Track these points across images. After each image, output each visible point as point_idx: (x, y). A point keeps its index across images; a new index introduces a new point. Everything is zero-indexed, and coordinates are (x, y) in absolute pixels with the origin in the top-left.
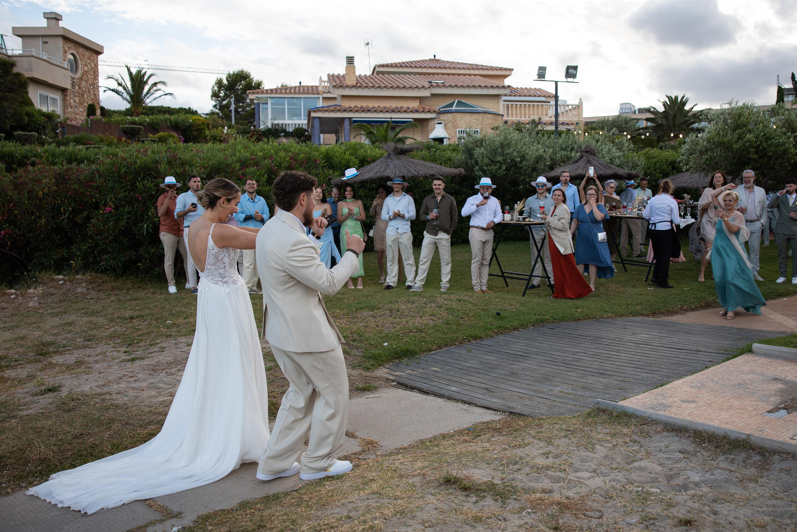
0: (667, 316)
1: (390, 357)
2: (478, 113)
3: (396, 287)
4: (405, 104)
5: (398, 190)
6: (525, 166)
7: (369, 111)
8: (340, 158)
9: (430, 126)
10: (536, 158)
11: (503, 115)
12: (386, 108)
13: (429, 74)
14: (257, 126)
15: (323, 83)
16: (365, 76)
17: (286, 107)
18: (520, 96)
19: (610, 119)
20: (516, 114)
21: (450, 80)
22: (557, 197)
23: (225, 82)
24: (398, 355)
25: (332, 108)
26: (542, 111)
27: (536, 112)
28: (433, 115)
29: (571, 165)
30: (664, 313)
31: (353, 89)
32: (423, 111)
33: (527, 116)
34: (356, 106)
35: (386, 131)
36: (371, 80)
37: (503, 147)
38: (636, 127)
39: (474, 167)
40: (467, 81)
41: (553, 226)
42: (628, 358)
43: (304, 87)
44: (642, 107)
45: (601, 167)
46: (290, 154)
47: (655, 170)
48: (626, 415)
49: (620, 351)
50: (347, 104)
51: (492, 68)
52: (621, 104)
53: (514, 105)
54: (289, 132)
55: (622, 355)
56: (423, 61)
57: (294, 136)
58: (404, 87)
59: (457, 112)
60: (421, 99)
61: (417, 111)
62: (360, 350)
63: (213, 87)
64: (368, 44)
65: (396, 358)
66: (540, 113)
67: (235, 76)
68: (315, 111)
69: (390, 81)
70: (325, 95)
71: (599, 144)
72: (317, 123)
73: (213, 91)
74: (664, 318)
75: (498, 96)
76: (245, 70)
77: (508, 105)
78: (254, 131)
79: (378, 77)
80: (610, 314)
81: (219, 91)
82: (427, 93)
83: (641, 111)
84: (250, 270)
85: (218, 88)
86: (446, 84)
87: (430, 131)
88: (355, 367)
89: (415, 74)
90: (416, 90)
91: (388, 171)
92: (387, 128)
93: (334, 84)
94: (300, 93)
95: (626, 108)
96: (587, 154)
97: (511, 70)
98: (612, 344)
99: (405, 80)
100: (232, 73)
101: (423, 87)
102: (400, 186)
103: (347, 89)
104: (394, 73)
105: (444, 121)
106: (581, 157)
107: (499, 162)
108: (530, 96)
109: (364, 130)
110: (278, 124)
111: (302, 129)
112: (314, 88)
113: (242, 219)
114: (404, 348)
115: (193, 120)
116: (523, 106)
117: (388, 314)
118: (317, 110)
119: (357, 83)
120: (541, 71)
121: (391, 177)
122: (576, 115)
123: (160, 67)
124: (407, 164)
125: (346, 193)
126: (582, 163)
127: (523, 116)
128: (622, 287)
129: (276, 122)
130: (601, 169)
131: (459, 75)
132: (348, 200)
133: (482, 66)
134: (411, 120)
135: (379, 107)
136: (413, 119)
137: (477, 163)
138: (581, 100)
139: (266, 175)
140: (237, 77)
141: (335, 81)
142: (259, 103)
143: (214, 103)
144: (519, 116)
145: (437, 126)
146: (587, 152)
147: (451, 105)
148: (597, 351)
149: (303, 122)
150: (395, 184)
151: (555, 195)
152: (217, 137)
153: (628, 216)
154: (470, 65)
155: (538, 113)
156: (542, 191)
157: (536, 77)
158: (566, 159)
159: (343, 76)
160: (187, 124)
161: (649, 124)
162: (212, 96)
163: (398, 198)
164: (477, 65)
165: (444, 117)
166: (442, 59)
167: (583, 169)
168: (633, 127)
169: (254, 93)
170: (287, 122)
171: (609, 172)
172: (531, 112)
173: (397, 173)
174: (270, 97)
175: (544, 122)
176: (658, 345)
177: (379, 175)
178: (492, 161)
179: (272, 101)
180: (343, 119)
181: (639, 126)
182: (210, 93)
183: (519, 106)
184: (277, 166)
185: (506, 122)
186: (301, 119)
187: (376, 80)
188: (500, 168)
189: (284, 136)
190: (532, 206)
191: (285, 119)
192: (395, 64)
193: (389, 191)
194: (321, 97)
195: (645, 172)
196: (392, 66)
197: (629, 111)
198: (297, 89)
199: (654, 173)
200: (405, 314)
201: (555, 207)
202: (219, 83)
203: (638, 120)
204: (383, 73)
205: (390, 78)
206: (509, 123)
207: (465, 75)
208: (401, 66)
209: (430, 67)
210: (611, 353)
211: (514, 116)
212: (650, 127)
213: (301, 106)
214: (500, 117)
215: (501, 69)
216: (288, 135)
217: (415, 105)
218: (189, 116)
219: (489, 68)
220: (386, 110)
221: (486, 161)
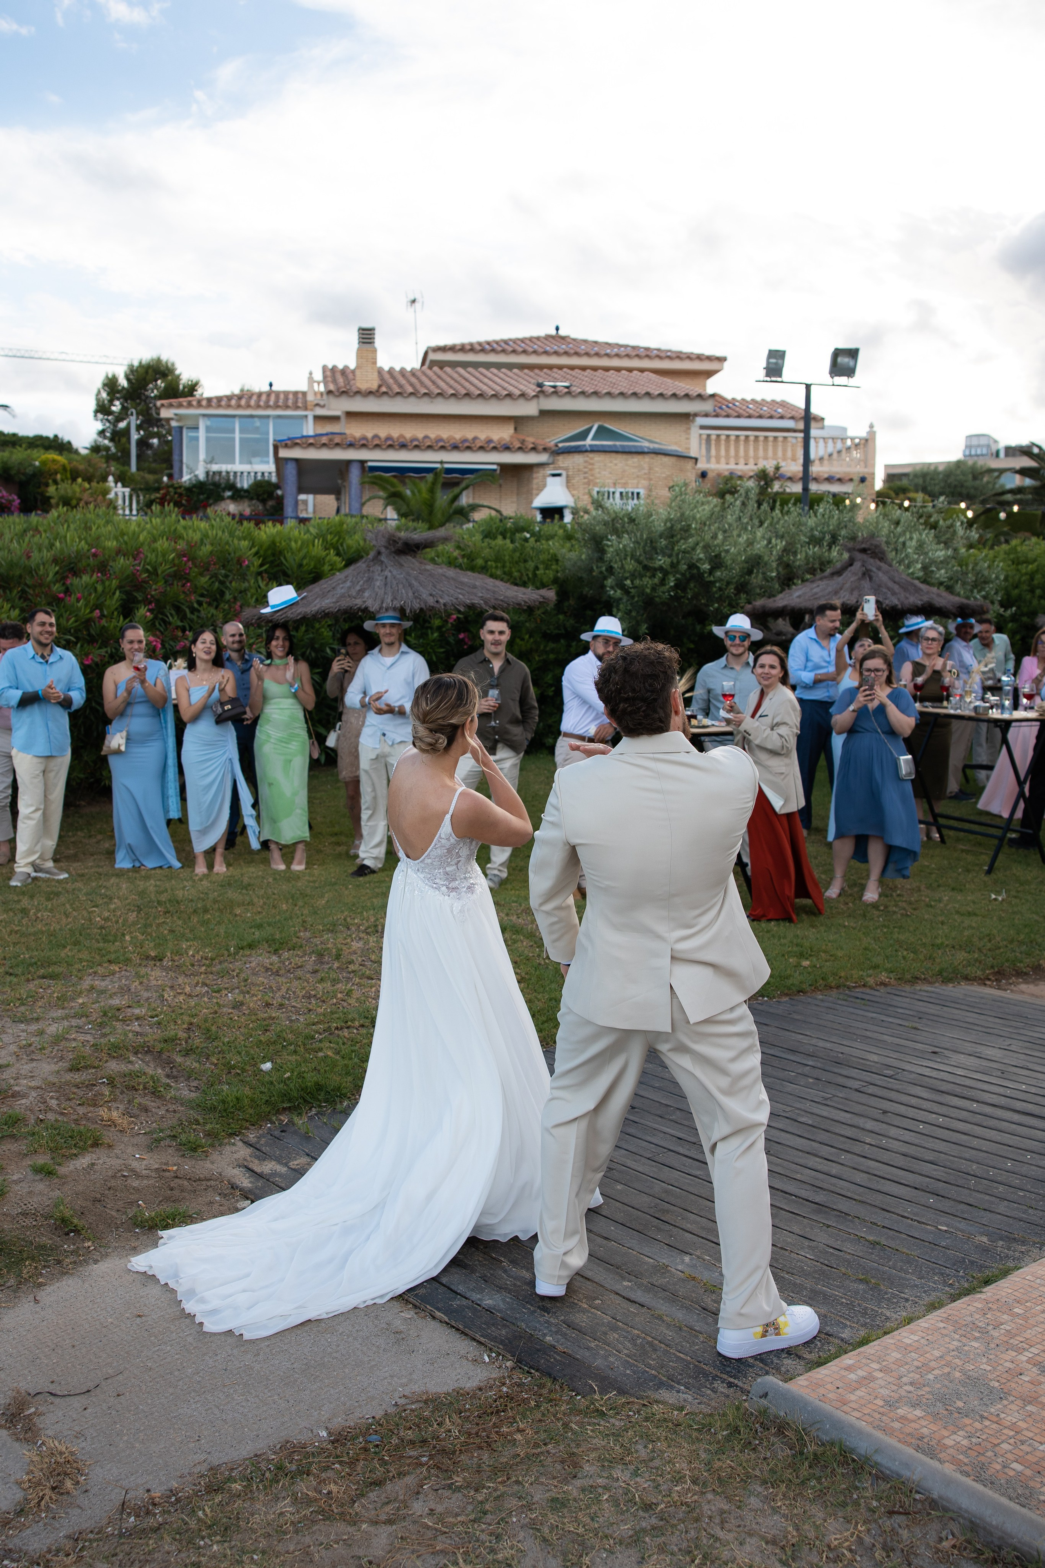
0: (1034, 982)
1: (266, 1109)
2: (641, 453)
3: (382, 870)
4: (482, 433)
5: (392, 639)
6: (721, 580)
7: (403, 446)
8: (302, 554)
9: (535, 481)
10: (746, 562)
11: (696, 459)
12: (441, 440)
13: (541, 367)
14: (176, 476)
15: (316, 385)
16: (403, 371)
17: (237, 436)
18: (739, 416)
19: (941, 468)
20: (727, 457)
21: (585, 381)
22: (766, 670)
23: (123, 382)
24: (290, 1101)
25: (324, 440)
26: (784, 451)
27: (770, 453)
28: (543, 458)
29: (825, 582)
30: (1026, 974)
31: (371, 398)
32: (520, 449)
33: (752, 462)
34: (376, 436)
35: (432, 491)
36: (413, 380)
37: (672, 536)
38: (997, 486)
39: (605, 578)
40: (622, 383)
41: (757, 742)
42: (905, 1149)
43: (278, 394)
44: (1013, 443)
45: (896, 588)
46: (181, 545)
47: (1032, 591)
48: (845, 1463)
49: (889, 1118)
50: (357, 430)
51: (679, 356)
52: (969, 437)
53: (723, 437)
54: (242, 489)
55: (893, 1132)
56: (531, 339)
57: (251, 499)
58: (480, 395)
59: (594, 450)
60: (518, 421)
61: (507, 448)
62: (195, 1084)
63: (99, 392)
64: (414, 301)
65: (284, 1109)
66: (780, 453)
67: (141, 371)
68: (286, 446)
69: (452, 382)
70: (320, 412)
71: (899, 529)
72: (291, 471)
73: (98, 400)
74: (1023, 987)
75: (686, 417)
76: (164, 358)
77: (709, 436)
78: (168, 486)
79: (429, 372)
80: (883, 976)
81: (111, 402)
82: (530, 409)
83: (1010, 451)
84: (33, 823)
85: (108, 394)
86: (573, 389)
87: (535, 492)
88: (158, 1141)
89: (510, 366)
90: (508, 401)
91: (366, 594)
92: (434, 483)
93: (332, 387)
94: (267, 407)
95: (979, 446)
96: (864, 556)
97: (722, 360)
98: (871, 1089)
99: (486, 380)
100: (136, 364)
101: (523, 395)
102: (394, 631)
103: (358, 398)
104: (465, 365)
105: (566, 469)
106: (851, 563)
107: (661, 569)
108: (760, 417)
109: (384, 489)
110: (220, 473)
111: (269, 483)
112: (300, 396)
113: (14, 702)
114: (311, 1078)
115: (44, 463)
116: (742, 438)
117: (309, 967)
118: (292, 443)
119: (380, 386)
120: (773, 361)
121: (372, 609)
122: (860, 460)
123: (22, 353)
124: (416, 579)
125: (274, 643)
126: (850, 577)
127: (742, 461)
128: (929, 887)
129: (215, 467)
130: (894, 594)
131: (607, 369)
132: (277, 661)
133: (658, 350)
134: (495, 467)
135: (426, 437)
136: (498, 464)
137: (610, 569)
138: (871, 426)
139: (118, 593)
140: (147, 372)
141: (334, 381)
142: (181, 428)
143: (99, 426)
144: (732, 461)
145: (550, 480)
146: (864, 551)
147: (583, 435)
148: (825, 1112)
149: (266, 467)
150: (384, 625)
151: (762, 666)
152: (71, 499)
153: (952, 712)
154: (634, 348)
155: (775, 453)
156: (741, 650)
157: (761, 374)
158: (817, 566)
159: (353, 372)
160: (29, 471)
161: (1028, 482)
162: (96, 412)
163: (389, 660)
164: (647, 349)
165: (565, 461)
166: (573, 336)
167: (852, 591)
168: (990, 486)
169: (171, 406)
170: (238, 467)
171: (914, 600)
172: (761, 453)
173: (388, 601)
174: (204, 415)
175: (789, 475)
176: (995, 1099)
177: (345, 604)
178: (646, 568)
179: (209, 423)
180: (348, 463)
181: (1003, 486)
182: (92, 405)
183: (733, 438)
184: (147, 571)
185: (704, 475)
186: (268, 462)
187: (424, 379)
188: (663, 582)
189: (233, 498)
190: (711, 686)
191: (233, 462)
192: (471, 344)
193: (371, 642)
194: (310, 414)
195: (1008, 594)
196: (462, 349)
197: (985, 451)
198: (264, 398)
199: (1028, 597)
200: (352, 967)
201: (762, 694)
202: (111, 384)
203: (1002, 471)
204: (442, 364)
205: (456, 376)
206: (710, 475)
207: (618, 370)
208: (483, 350)
209: (546, 353)
210: (860, 1122)
211: (723, 460)
212: (1028, 487)
213: (268, 433)
214: (690, 465)
215: (700, 358)
216: (238, 495)
217: (504, 433)
218: (35, 453)
219: (674, 355)
220: (441, 444)
221: (630, 565)
